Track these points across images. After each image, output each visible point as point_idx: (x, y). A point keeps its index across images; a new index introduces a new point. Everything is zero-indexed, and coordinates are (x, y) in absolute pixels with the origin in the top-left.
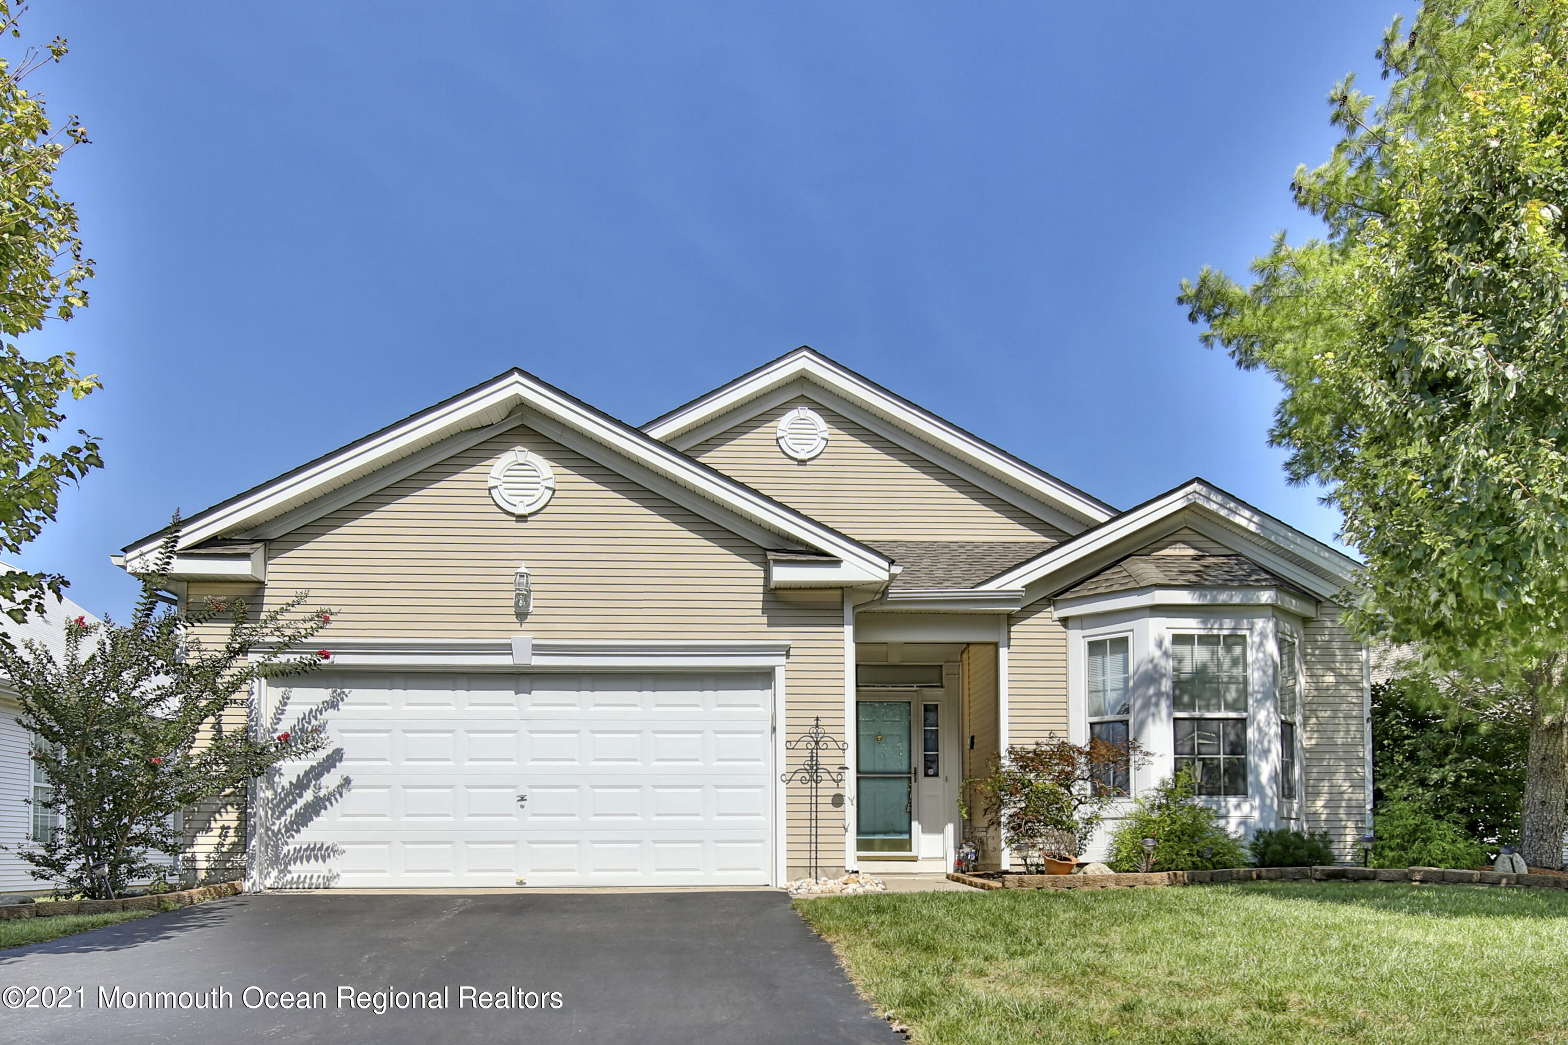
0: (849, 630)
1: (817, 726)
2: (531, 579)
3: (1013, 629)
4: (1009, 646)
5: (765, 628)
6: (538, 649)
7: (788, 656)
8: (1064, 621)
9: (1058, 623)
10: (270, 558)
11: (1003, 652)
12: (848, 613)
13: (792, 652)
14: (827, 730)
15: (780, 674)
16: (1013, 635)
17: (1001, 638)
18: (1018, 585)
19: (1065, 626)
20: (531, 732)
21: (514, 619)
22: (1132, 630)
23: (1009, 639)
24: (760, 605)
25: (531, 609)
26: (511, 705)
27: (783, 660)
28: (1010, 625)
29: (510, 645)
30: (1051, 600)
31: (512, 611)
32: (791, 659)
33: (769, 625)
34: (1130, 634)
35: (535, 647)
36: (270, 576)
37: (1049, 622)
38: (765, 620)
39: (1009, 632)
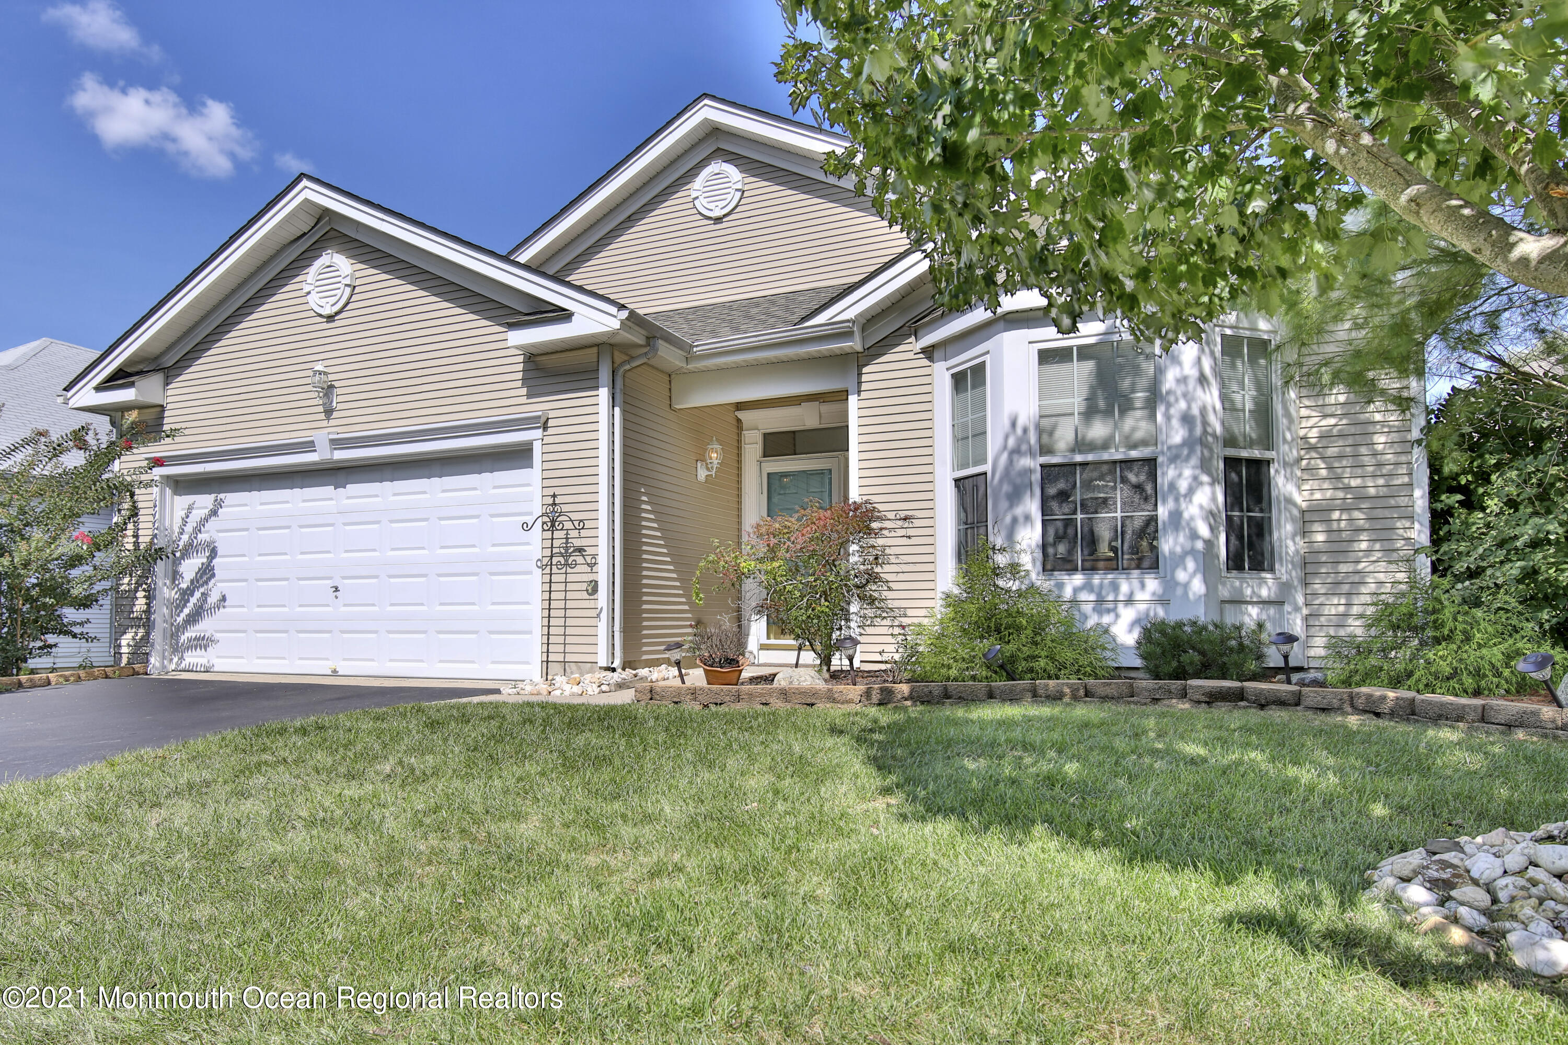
0: (603, 393)
1: (554, 504)
2: (331, 377)
3: (865, 370)
4: (859, 392)
5: (524, 400)
6: (337, 444)
7: (545, 428)
8: (929, 352)
9: (921, 356)
10: (168, 384)
11: (853, 400)
12: (604, 374)
13: (550, 423)
14: (565, 508)
15: (537, 448)
16: (864, 378)
17: (851, 385)
18: (851, 314)
19: (930, 358)
20: (345, 524)
21: (323, 416)
22: (988, 352)
23: (860, 383)
24: (520, 376)
25: (334, 404)
26: (331, 499)
27: (538, 433)
28: (860, 367)
29: (313, 442)
30: (914, 328)
31: (321, 409)
32: (550, 431)
33: (529, 396)
34: (987, 358)
35: (333, 442)
36: (170, 400)
37: (911, 355)
38: (524, 391)
39: (860, 374)
